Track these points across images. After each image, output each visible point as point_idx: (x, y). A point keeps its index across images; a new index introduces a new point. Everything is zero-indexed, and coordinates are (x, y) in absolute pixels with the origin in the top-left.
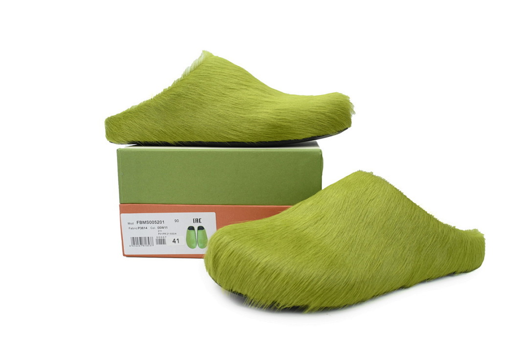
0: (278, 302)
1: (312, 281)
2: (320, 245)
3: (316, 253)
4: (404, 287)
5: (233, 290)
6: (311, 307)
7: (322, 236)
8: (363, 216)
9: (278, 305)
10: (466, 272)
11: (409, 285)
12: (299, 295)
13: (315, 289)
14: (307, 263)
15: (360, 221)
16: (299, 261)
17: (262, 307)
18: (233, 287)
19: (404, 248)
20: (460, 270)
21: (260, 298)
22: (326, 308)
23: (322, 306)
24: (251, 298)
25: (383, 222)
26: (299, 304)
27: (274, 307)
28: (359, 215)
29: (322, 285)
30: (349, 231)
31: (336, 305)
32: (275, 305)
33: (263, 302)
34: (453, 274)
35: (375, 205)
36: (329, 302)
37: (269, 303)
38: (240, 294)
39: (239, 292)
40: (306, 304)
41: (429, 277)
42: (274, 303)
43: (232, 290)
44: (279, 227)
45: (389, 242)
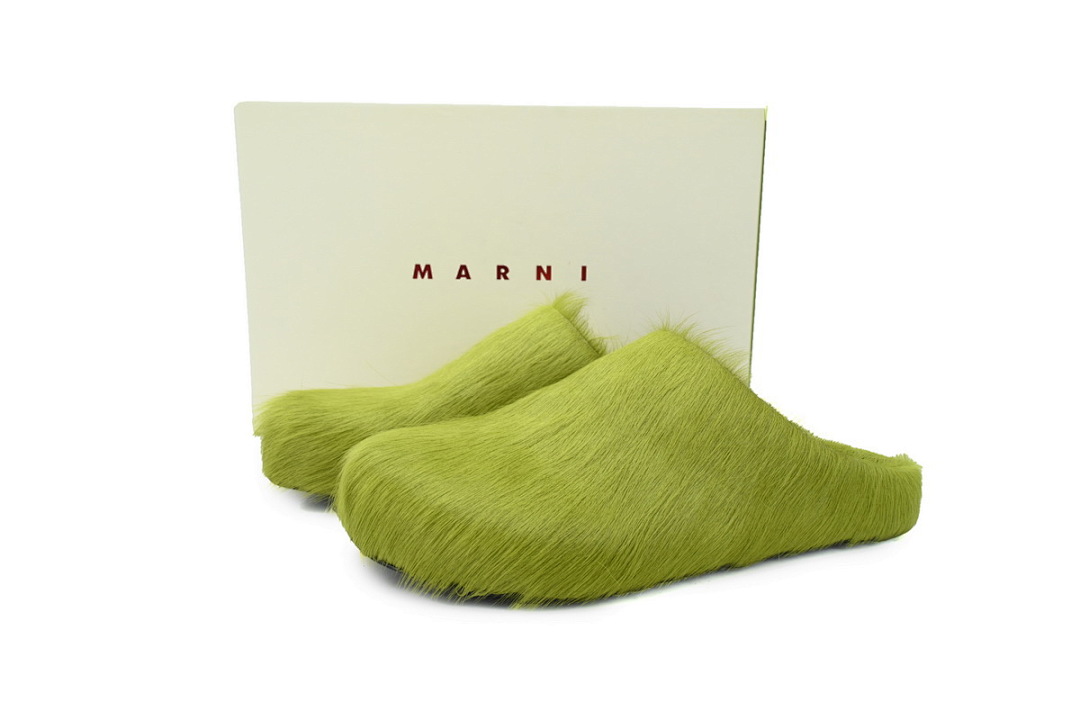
0: (461, 584)
1: (528, 546)
2: (557, 477)
3: (544, 494)
4: (728, 567)
5: (380, 558)
6: (527, 597)
7: (562, 460)
8: (650, 421)
9: (461, 590)
10: (873, 540)
11: (741, 563)
12: (500, 574)
13: (531, 564)
14: (522, 512)
15: (642, 432)
16: (506, 507)
17: (431, 592)
18: (378, 553)
19: (732, 488)
20: (857, 538)
21: (427, 576)
22: (556, 600)
23: (548, 596)
24: (411, 575)
25: (691, 436)
26: (501, 591)
27: (453, 593)
28: (642, 420)
29: (546, 555)
30: (618, 451)
31: (577, 596)
32: (456, 590)
33: (432, 582)
34: (842, 544)
35: (678, 399)
36: (561, 589)
37: (443, 587)
38: (391, 567)
39: (389, 561)
40: (515, 591)
41: (786, 550)
42: (453, 586)
43: (376, 558)
44: (483, 438)
45: (699, 475)
